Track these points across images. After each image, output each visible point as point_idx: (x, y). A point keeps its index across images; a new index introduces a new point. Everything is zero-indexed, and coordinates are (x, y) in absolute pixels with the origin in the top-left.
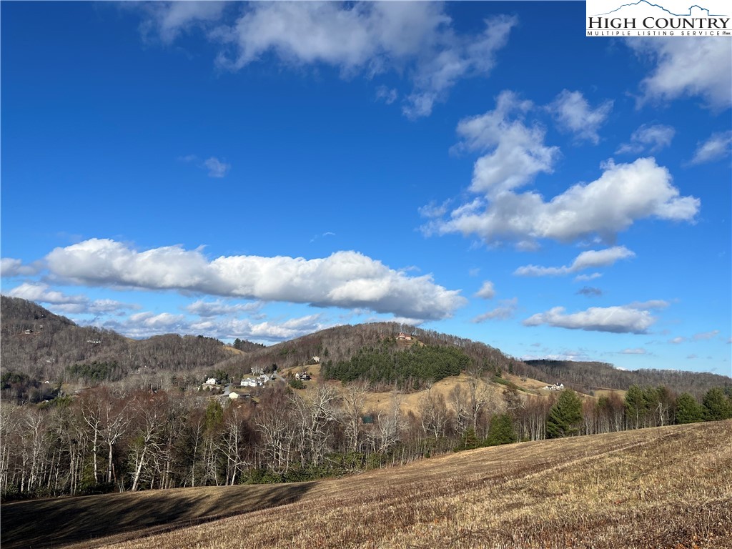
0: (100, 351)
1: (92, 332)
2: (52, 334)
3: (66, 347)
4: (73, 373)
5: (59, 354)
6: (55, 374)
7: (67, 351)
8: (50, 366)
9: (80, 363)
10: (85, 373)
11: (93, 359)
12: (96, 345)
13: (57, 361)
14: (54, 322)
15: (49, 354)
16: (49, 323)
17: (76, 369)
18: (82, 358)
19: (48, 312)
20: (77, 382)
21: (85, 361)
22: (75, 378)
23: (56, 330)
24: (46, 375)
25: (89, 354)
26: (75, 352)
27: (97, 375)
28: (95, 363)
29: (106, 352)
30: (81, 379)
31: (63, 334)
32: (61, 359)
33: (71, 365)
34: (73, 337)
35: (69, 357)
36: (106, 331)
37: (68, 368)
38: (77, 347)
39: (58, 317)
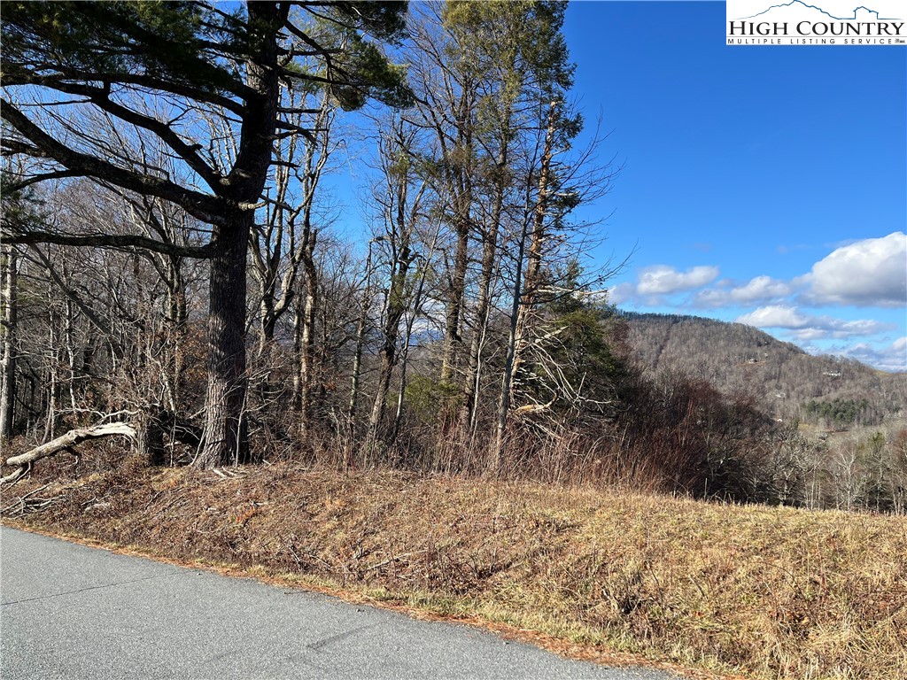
0: (841, 386)
1: (829, 362)
2: (780, 363)
3: (798, 380)
4: (810, 411)
5: (790, 388)
6: (788, 411)
7: (799, 385)
8: (781, 402)
9: (818, 400)
10: (826, 412)
11: (834, 396)
12: (835, 379)
13: (788, 396)
14: (780, 350)
15: (779, 388)
16: (774, 352)
17: (814, 407)
18: (819, 393)
19: (772, 339)
20: (816, 423)
21: (823, 398)
22: (813, 418)
23: (782, 359)
24: (778, 413)
25: (827, 389)
26: (809, 386)
27: (842, 416)
28: (838, 401)
29: (849, 388)
30: (821, 420)
31: (792, 363)
32: (792, 394)
33: (807, 401)
34: (805, 368)
35: (802, 392)
36: (848, 360)
37: (803, 406)
38: (810, 380)
39: (784, 344)
